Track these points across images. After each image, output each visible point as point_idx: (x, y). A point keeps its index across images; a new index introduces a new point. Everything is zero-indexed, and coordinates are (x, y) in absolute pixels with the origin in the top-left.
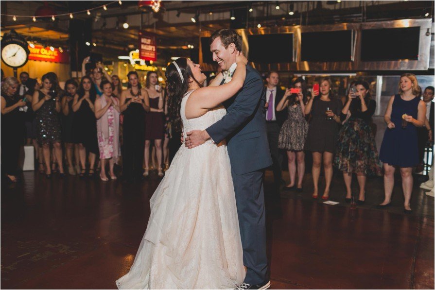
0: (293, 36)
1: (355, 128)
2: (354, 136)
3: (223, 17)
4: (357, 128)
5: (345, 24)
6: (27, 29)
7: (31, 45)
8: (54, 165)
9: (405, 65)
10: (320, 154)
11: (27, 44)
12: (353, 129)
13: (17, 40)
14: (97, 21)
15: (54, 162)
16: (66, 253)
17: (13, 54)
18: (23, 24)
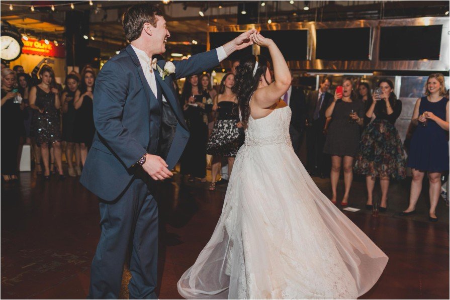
0: (308, 33)
1: (381, 131)
2: (380, 139)
3: (230, 12)
4: (383, 130)
5: (362, 21)
6: (20, 21)
7: (25, 38)
8: (52, 166)
9: (425, 65)
10: (339, 158)
11: (21, 37)
12: (379, 131)
13: (10, 32)
14: (98, 13)
15: (53, 162)
16: (76, 264)
17: (6, 47)
18: (16, 15)
